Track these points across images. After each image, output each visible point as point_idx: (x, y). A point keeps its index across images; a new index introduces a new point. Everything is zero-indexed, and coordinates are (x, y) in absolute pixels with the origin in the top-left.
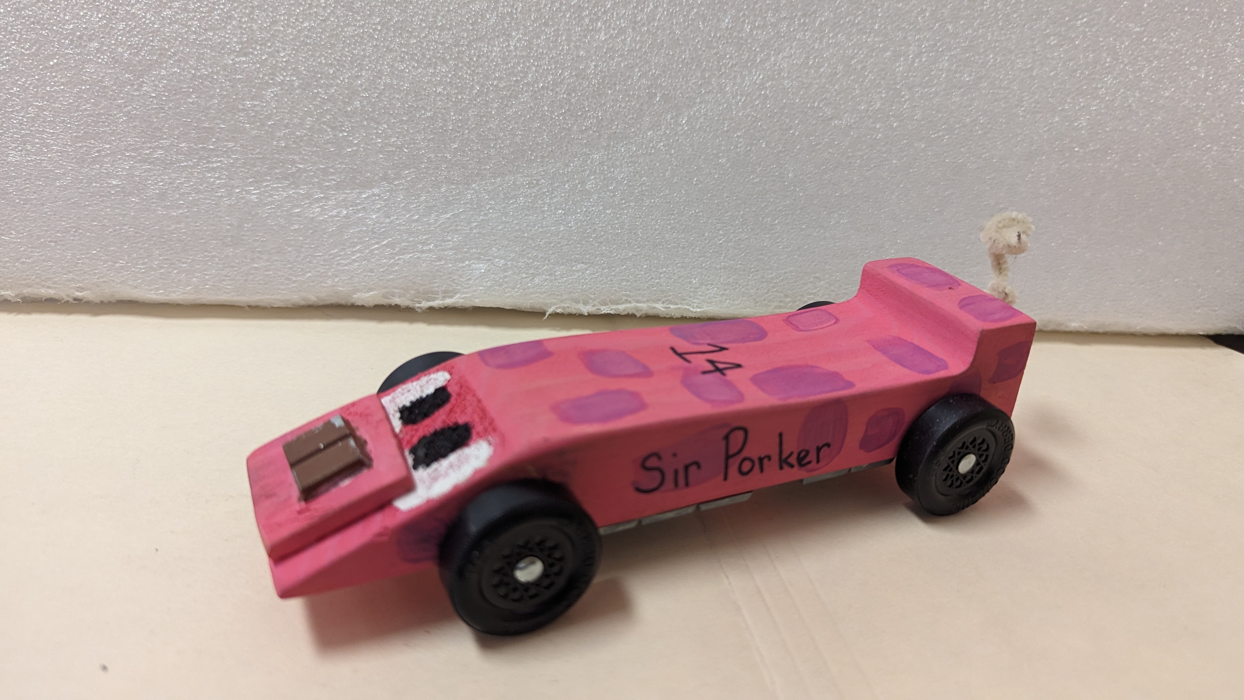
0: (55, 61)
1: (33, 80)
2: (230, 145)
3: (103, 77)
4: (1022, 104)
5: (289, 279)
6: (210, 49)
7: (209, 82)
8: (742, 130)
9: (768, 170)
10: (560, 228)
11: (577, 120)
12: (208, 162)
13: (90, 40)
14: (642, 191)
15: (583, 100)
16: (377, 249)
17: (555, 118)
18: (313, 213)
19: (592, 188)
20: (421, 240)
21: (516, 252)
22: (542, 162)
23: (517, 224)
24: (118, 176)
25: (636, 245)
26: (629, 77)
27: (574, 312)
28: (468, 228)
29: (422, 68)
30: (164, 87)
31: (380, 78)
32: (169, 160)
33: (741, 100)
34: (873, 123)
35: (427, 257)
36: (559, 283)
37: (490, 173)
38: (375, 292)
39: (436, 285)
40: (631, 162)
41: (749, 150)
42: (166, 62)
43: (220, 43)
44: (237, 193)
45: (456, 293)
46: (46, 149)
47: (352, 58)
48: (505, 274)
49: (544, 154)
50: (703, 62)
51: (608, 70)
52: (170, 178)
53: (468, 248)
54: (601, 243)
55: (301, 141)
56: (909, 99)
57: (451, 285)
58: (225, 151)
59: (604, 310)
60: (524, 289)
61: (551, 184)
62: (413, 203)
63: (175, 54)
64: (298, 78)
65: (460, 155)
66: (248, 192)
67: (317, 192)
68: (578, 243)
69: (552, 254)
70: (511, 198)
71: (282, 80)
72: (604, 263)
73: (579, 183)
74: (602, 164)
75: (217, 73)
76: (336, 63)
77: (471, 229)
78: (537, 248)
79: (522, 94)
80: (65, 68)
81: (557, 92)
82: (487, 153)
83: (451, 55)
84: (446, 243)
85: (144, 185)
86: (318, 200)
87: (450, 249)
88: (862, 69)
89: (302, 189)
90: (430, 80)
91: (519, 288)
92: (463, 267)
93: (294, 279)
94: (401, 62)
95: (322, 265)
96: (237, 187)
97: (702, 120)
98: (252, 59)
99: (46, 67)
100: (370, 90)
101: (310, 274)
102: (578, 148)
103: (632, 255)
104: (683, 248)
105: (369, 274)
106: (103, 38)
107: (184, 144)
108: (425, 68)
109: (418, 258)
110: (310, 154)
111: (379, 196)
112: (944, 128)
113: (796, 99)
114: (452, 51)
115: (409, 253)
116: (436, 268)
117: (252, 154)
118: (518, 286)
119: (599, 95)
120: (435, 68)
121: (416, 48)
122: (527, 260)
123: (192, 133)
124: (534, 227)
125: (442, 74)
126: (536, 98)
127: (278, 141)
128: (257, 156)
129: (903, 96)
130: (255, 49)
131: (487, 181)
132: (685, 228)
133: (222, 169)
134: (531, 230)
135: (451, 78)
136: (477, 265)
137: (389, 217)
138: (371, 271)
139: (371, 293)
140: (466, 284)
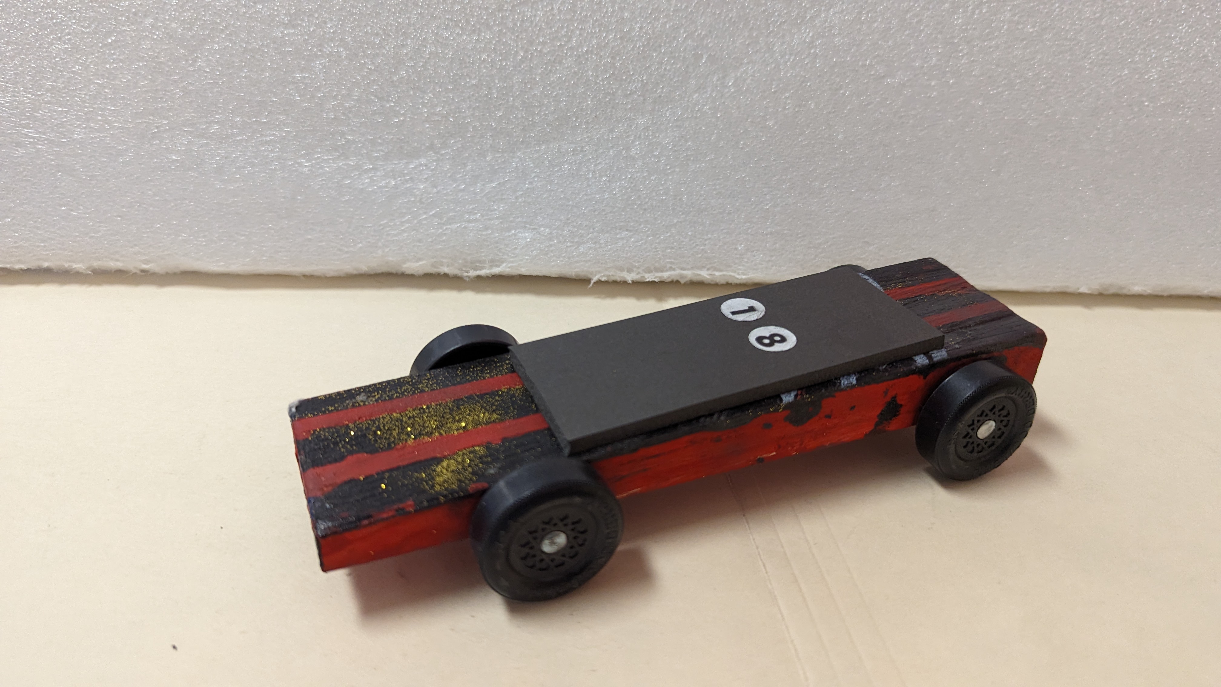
0: (113, 38)
1: (93, 58)
2: (282, 117)
3: (158, 53)
4: (1089, 56)
5: (341, 250)
6: (260, 23)
7: (261, 55)
8: (790, 91)
9: (817, 132)
10: (604, 196)
11: (621, 85)
12: (262, 135)
13: (145, 16)
14: (687, 156)
15: (628, 64)
16: (425, 219)
17: (599, 83)
18: (363, 184)
19: (637, 154)
20: (468, 210)
21: (561, 221)
22: (586, 128)
23: (562, 192)
24: (177, 151)
25: (681, 211)
26: (674, 38)
27: (619, 279)
28: (513, 197)
29: (467, 35)
30: (217, 61)
31: (426, 47)
32: (225, 135)
33: (789, 59)
34: (928, 80)
35: (474, 226)
36: (603, 251)
37: (535, 141)
38: (424, 262)
39: (483, 254)
40: (677, 126)
41: (798, 111)
42: (218, 37)
43: (269, 16)
44: (290, 165)
45: (503, 262)
46: (109, 126)
47: (397, 27)
48: (551, 243)
49: (589, 120)
50: (750, 21)
51: (653, 32)
52: (226, 152)
53: (514, 217)
54: (645, 209)
55: (350, 112)
56: (967, 54)
57: (498, 255)
58: (277, 125)
59: (648, 278)
60: (569, 258)
61: (596, 150)
62: (460, 173)
63: (226, 27)
64: (345, 49)
65: (505, 123)
66: (300, 165)
67: (366, 163)
68: (623, 211)
69: (597, 222)
70: (556, 166)
71: (329, 51)
72: (648, 231)
73: (623, 149)
74: (647, 128)
75: (268, 46)
76: (381, 32)
77: (517, 198)
78: (581, 216)
79: (566, 59)
80: (123, 45)
81: (601, 57)
82: (532, 120)
83: (495, 21)
84: (494, 212)
85: (202, 160)
86: (367, 171)
87: (497, 218)
88: (917, 22)
89: (351, 160)
90: (475, 47)
91: (564, 257)
92: (509, 236)
93: (346, 249)
94: (446, 29)
95: (372, 236)
96: (290, 160)
97: (748, 81)
98: (300, 31)
99: (106, 45)
100: (416, 59)
101: (361, 245)
102: (623, 113)
103: (678, 222)
104: (729, 213)
105: (418, 244)
106: (157, 13)
107: (238, 119)
108: (469, 35)
109: (465, 227)
110: (359, 125)
111: (426, 165)
112: (1004, 84)
113: (847, 57)
114: (495, 16)
115: (457, 223)
116: (483, 237)
117: (303, 127)
118: (563, 255)
119: (644, 58)
120: (479, 35)
121: (460, 15)
122: (572, 229)
123: (246, 107)
124: (579, 194)
125: (486, 41)
126: (580, 63)
127: (327, 113)
128: (309, 129)
129: (961, 51)
130: (303, 20)
131: (532, 149)
132: (731, 193)
133: (276, 142)
134: (575, 198)
135: (495, 45)
136: (523, 234)
137: (436, 187)
138: (420, 241)
139: (421, 263)
140: (513, 254)
